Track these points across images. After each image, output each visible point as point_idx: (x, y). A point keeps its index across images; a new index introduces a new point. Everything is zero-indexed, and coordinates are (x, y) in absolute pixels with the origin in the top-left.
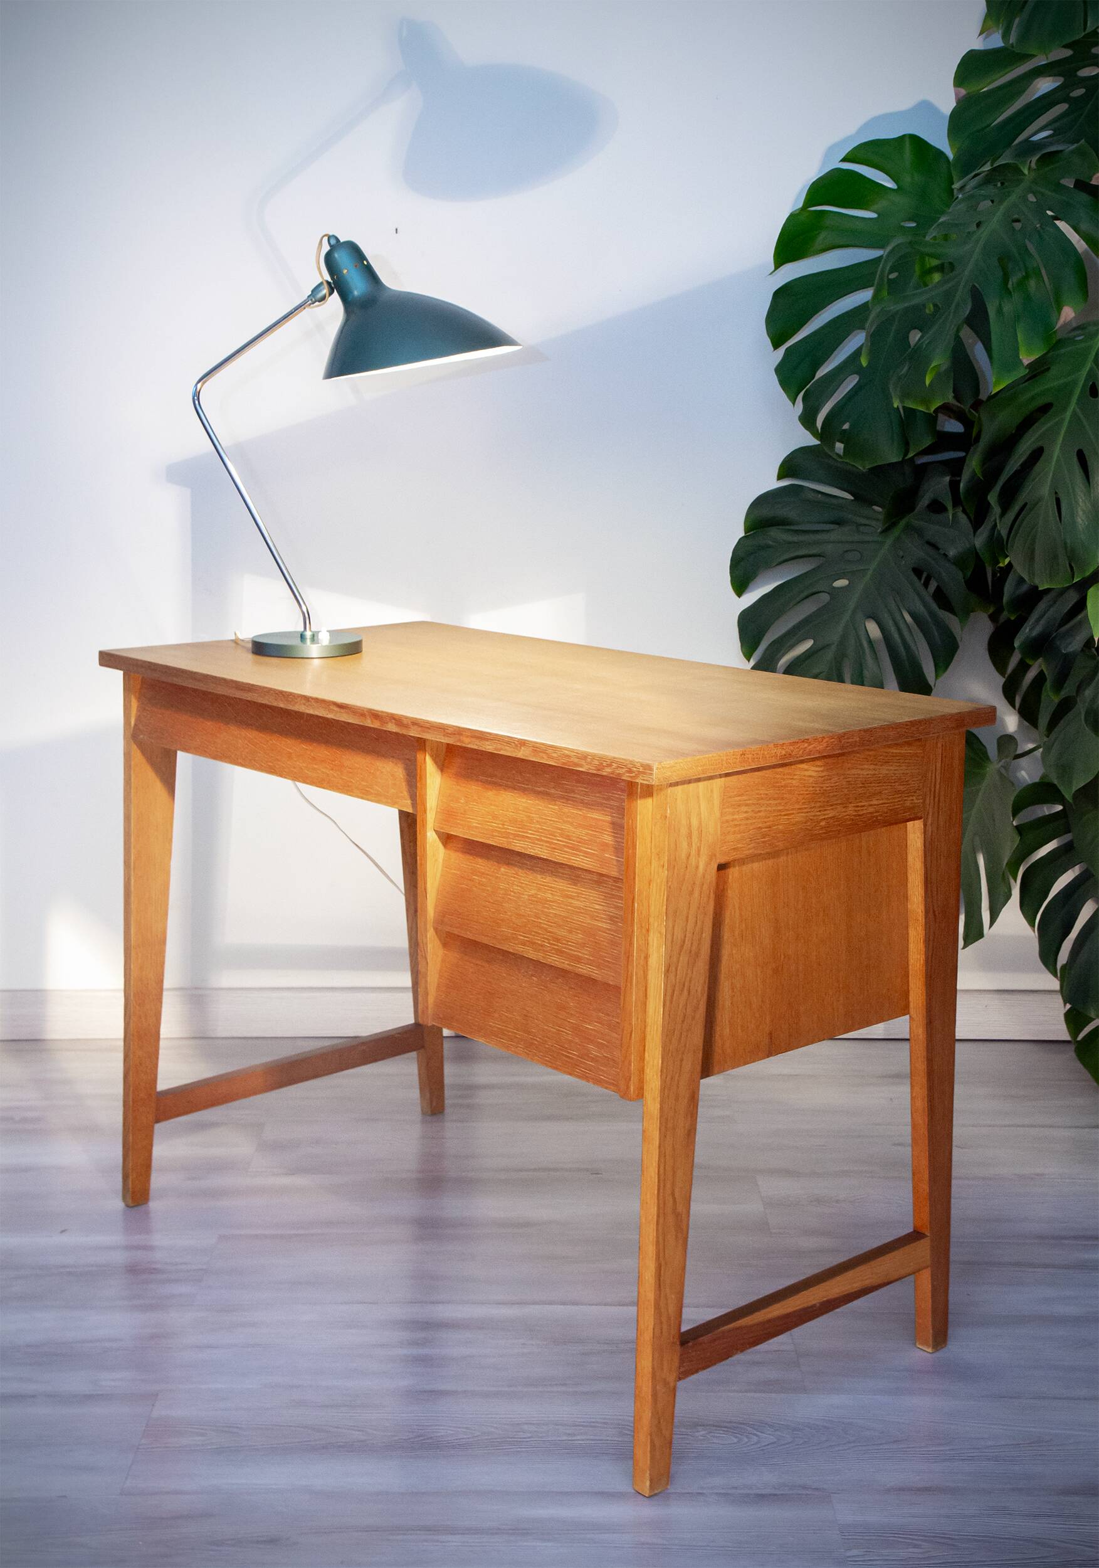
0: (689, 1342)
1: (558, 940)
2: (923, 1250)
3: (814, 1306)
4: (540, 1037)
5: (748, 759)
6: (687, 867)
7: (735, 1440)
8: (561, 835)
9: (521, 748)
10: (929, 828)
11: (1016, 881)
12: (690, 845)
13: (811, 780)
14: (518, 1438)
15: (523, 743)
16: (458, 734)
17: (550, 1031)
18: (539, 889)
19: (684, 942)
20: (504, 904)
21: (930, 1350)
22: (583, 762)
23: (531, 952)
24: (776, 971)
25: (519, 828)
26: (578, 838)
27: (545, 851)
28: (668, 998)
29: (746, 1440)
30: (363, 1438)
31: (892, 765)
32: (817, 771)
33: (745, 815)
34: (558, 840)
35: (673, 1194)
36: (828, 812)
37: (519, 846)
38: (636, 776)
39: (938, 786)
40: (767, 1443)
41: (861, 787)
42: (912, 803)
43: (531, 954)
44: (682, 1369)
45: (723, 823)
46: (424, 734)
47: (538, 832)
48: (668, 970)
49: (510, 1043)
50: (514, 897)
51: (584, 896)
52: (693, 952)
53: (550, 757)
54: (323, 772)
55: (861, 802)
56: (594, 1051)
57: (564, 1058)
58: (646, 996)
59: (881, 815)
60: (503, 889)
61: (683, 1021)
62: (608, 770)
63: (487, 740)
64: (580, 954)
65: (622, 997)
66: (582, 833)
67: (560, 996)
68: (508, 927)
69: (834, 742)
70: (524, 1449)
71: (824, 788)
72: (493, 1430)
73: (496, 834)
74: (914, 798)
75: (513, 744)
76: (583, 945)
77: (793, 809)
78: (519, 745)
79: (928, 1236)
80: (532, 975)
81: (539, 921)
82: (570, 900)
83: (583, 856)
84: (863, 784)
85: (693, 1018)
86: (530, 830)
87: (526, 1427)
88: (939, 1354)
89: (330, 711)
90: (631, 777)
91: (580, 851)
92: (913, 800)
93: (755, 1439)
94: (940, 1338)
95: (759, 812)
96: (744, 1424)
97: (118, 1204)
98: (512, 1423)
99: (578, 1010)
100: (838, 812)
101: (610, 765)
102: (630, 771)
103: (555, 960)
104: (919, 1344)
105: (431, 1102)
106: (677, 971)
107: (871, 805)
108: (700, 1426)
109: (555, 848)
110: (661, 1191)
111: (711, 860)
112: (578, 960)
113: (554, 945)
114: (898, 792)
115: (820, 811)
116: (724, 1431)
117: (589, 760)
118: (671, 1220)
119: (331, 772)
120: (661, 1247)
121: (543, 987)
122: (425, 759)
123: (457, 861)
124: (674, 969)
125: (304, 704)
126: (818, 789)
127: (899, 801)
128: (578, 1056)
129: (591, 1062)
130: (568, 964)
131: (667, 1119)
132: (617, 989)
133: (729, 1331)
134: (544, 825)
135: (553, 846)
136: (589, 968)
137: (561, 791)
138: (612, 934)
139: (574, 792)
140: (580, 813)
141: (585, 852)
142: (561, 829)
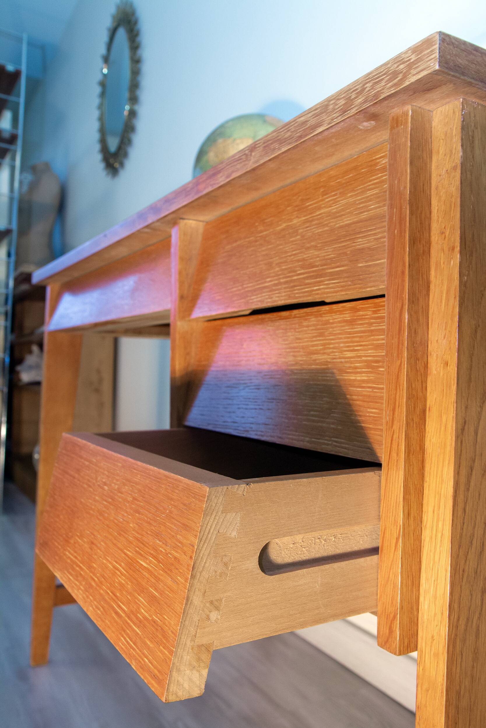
8: (303, 267)
34: (299, 274)
134: (283, 265)
135: (292, 284)
136: (336, 442)
137: (304, 216)
138: (369, 387)
139: (319, 208)
140: (326, 229)
141: (332, 274)
142: (304, 260)
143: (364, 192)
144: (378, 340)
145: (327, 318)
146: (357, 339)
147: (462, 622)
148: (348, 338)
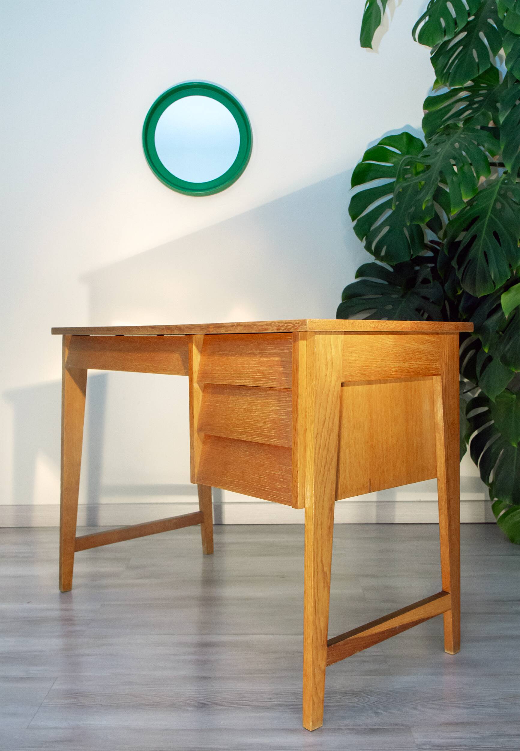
0: (332, 645)
1: (258, 429)
2: (447, 600)
3: (396, 628)
4: (250, 482)
5: (356, 326)
6: (325, 381)
7: (357, 700)
8: (260, 373)
9: (238, 327)
10: (444, 381)
11: (468, 444)
12: (327, 369)
13: (387, 345)
14: (241, 701)
15: (239, 324)
16: (207, 328)
17: (255, 478)
18: (249, 405)
19: (325, 422)
20: (231, 415)
21: (452, 653)
22: (270, 327)
23: (245, 437)
24: (372, 447)
25: (238, 373)
26: (268, 372)
27: (251, 382)
28: (317, 451)
29: (362, 700)
30: (160, 701)
31: (426, 345)
32: (390, 341)
33: (355, 358)
34: (258, 376)
35: (322, 561)
36: (396, 364)
37: (238, 382)
38: (297, 329)
39: (447, 360)
40: (374, 701)
41: (411, 354)
42: (436, 366)
43: (245, 438)
44: (328, 660)
45: (343, 360)
46: (191, 332)
47: (248, 373)
48: (317, 436)
49: (235, 487)
50: (236, 410)
51: (271, 404)
52: (330, 428)
53: (253, 328)
54: (146, 365)
55: (412, 361)
56: (278, 485)
57: (263, 491)
58: (305, 451)
59: (421, 370)
60: (231, 408)
61: (325, 466)
62: (283, 328)
63: (221, 327)
64: (270, 434)
65: (292, 452)
66: (270, 369)
67: (260, 459)
68: (234, 426)
69: (398, 325)
70: (244, 706)
71: (394, 351)
72: (229, 696)
73: (227, 379)
74: (437, 364)
75: (234, 326)
76: (272, 429)
77: (378, 359)
78: (237, 326)
79: (449, 593)
80: (246, 451)
81: (249, 420)
82: (265, 407)
83: (271, 381)
84: (412, 352)
85: (331, 465)
86: (244, 373)
87: (246, 695)
88: (457, 655)
89: (148, 331)
90: (295, 329)
91: (270, 379)
92: (436, 365)
93: (367, 700)
94: (457, 646)
95: (362, 357)
96: (361, 692)
97: (57, 591)
98: (239, 693)
99: (270, 465)
100: (401, 365)
101: (284, 325)
102: (294, 326)
103: (258, 439)
104: (447, 650)
105: (207, 548)
106: (321, 437)
107: (417, 364)
108: (338, 693)
109: (256, 380)
110: (315, 558)
111: (338, 379)
112: (269, 437)
113: (257, 431)
114: (430, 360)
115: (392, 363)
116: (350, 695)
117: (273, 325)
118: (321, 576)
119: (150, 364)
120: (316, 590)
121: (251, 456)
122: (192, 346)
123: (208, 398)
124: (320, 435)
125: (137, 331)
126: (391, 351)
127: (430, 364)
128: (270, 489)
129: (277, 491)
130: (264, 440)
131: (318, 519)
132: (289, 449)
133: (353, 640)
134: (250, 369)
135: (255, 379)
136: (275, 440)
137: (259, 351)
138: (286, 421)
139: (265, 350)
140: (269, 360)
141: (272, 379)
142: (260, 370)
143: (284, 350)
144: (289, 404)
145: (269, 393)
146: (281, 403)
147: (318, 497)
148: (278, 402)
